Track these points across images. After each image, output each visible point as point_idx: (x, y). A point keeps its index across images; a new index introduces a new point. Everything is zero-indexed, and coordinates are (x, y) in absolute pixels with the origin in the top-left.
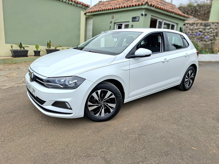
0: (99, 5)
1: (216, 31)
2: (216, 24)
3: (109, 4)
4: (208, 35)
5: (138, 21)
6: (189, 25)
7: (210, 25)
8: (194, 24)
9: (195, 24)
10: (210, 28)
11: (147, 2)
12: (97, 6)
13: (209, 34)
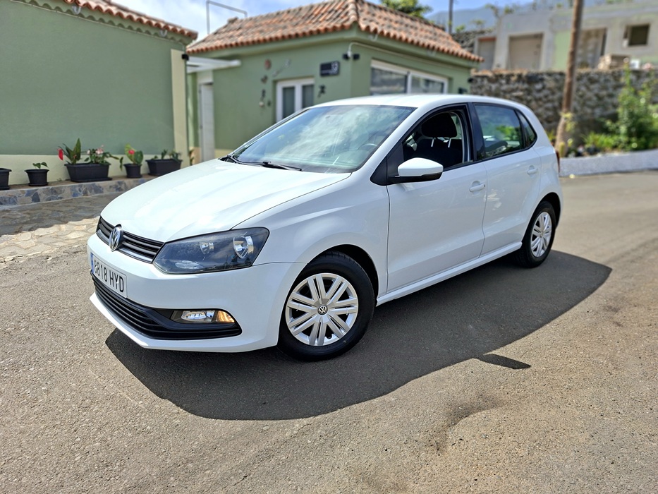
0: (229, 32)
1: (558, 95)
2: (558, 77)
3: (256, 26)
4: (540, 106)
5: (338, 73)
6: (486, 82)
7: (542, 80)
8: (499, 78)
9: (503, 79)
10: (544, 88)
11: (356, 23)
12: (224, 32)
13: (541, 103)
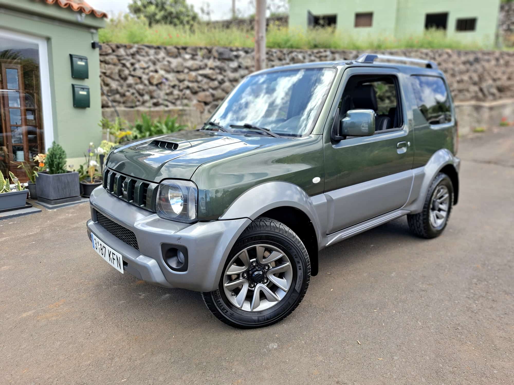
6: (162, 54)
7: (237, 57)
8: (181, 51)
9: (187, 53)
10: (240, 67)
